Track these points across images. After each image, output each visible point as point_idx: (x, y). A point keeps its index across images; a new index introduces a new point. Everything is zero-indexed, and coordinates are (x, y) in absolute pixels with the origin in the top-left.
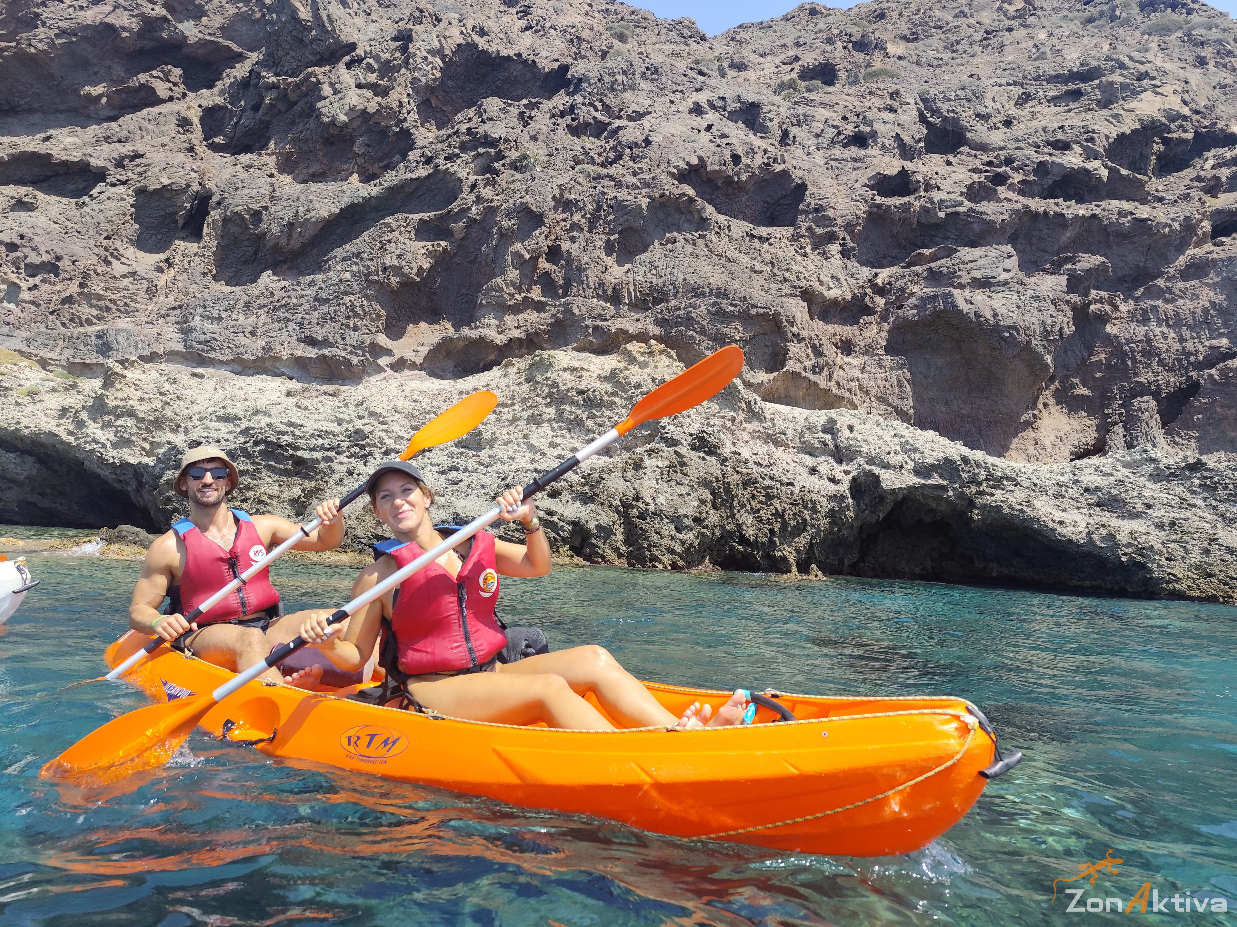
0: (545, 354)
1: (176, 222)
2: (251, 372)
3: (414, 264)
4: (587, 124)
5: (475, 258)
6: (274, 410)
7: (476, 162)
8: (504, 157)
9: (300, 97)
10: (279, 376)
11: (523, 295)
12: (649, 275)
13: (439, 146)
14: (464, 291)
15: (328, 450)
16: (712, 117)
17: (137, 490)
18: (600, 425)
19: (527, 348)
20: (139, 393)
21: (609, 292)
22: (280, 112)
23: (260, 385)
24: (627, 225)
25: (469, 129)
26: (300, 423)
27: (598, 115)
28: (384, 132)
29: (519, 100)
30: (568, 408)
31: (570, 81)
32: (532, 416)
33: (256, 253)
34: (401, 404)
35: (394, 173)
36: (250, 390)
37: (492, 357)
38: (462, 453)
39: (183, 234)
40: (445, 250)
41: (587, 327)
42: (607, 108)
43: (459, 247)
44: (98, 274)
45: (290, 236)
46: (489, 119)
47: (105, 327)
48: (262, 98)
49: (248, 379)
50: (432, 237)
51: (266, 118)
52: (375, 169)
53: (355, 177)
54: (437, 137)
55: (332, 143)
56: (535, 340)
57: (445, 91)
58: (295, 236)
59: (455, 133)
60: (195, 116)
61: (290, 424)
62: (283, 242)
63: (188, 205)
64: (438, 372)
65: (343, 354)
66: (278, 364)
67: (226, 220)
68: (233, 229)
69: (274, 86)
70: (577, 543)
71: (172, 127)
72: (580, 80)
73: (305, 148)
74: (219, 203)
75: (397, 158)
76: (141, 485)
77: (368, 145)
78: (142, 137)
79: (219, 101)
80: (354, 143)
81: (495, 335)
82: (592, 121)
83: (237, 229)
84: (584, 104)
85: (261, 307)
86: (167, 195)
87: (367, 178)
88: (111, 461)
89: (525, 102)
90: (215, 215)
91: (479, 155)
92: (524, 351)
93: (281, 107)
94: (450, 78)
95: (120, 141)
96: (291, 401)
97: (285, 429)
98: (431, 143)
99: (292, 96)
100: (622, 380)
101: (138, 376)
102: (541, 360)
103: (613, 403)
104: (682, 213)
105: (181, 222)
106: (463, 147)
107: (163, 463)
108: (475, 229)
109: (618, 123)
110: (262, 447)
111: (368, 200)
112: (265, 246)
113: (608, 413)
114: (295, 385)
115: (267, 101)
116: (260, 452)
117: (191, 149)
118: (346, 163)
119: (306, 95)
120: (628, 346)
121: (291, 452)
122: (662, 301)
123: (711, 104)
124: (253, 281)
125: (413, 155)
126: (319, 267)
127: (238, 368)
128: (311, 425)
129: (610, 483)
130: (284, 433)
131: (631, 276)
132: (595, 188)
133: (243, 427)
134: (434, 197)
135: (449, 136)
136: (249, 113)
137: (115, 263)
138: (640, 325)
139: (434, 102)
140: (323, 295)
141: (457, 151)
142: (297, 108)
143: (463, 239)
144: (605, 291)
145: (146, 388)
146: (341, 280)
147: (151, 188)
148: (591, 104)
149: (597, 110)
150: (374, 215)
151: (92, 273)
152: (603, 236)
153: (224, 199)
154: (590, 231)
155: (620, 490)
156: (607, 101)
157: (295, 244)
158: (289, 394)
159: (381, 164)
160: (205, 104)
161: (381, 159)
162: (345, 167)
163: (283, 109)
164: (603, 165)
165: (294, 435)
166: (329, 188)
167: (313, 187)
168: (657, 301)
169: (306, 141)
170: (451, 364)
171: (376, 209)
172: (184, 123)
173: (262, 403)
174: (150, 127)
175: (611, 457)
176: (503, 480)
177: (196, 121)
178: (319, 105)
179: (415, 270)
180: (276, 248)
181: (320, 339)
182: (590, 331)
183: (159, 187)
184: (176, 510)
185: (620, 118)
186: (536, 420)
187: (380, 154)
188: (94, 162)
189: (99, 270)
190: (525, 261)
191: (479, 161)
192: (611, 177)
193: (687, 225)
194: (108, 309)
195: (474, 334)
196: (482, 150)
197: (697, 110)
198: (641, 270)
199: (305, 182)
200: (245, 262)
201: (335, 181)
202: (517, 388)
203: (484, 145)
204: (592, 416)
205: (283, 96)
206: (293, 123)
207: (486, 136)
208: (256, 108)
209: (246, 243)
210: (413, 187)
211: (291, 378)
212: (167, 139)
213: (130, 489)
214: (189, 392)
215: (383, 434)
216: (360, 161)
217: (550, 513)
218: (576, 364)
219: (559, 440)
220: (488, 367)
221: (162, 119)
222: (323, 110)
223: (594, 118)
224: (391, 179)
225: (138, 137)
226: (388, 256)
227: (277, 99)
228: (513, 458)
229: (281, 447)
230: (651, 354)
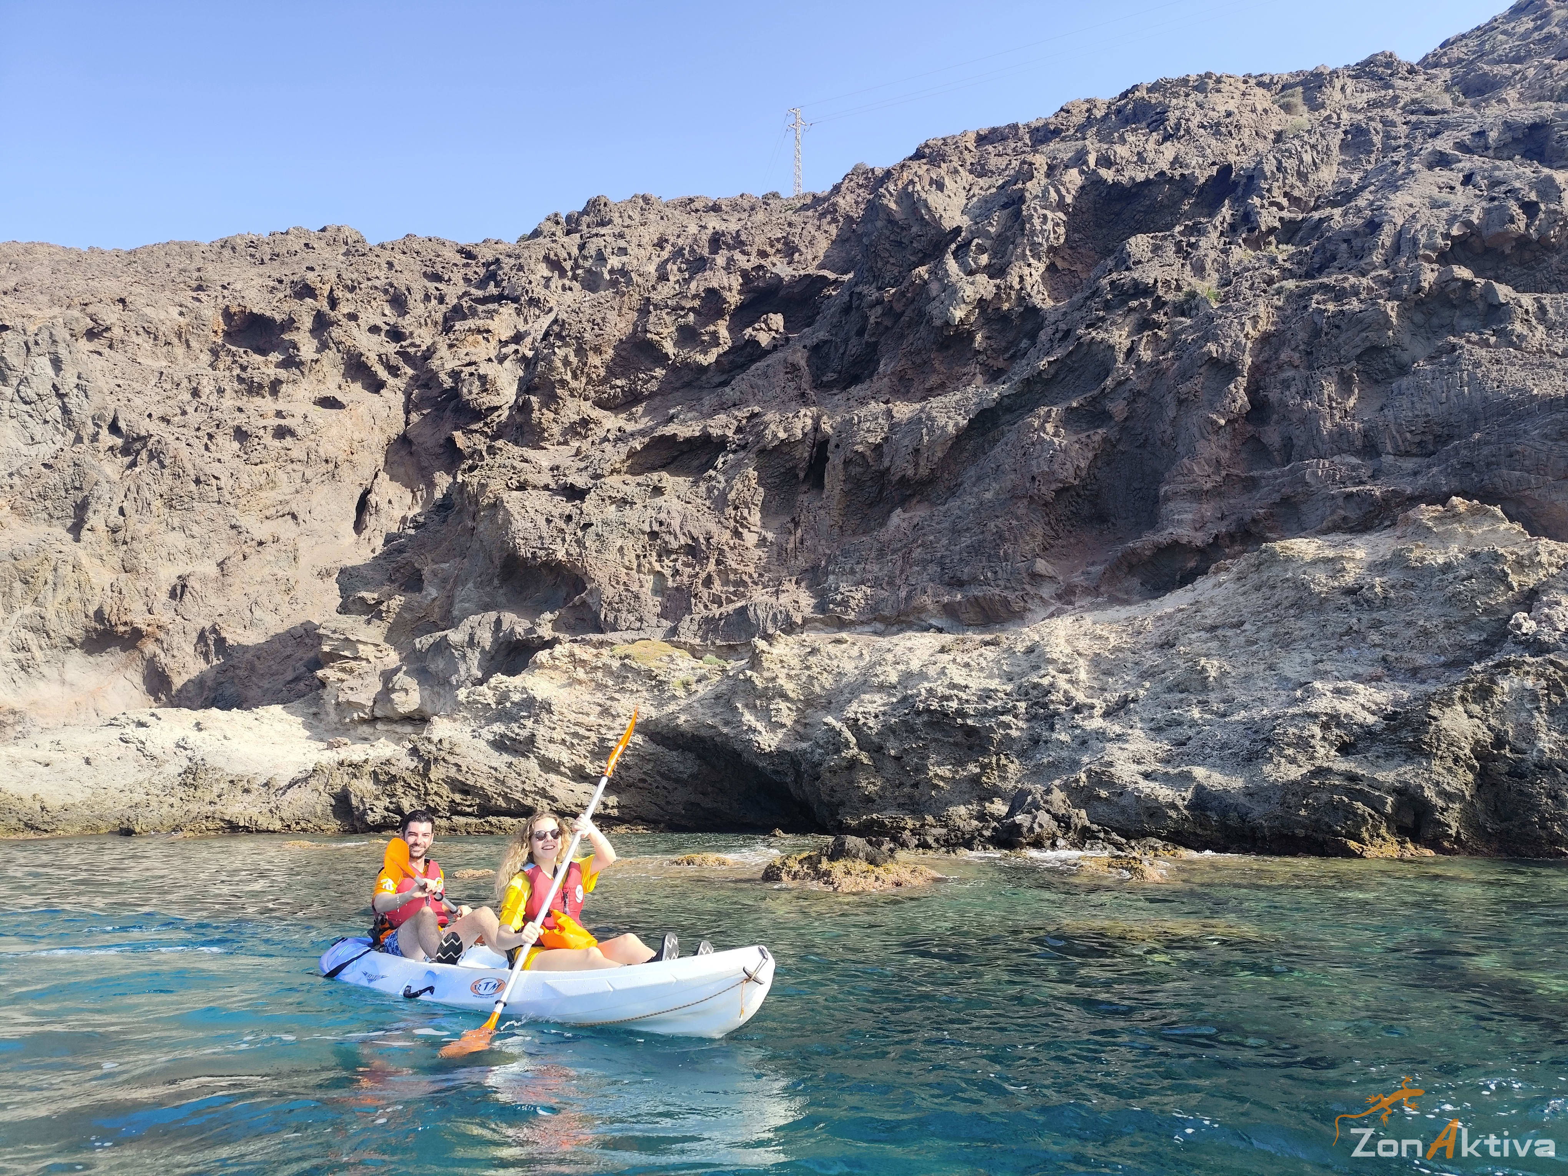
0: (1277, 546)
1: (797, 476)
2: (894, 629)
3: (1068, 465)
4: (1271, 231)
5: (1146, 440)
6: (932, 671)
7: (1128, 320)
8: (1165, 303)
9: (906, 305)
10: (927, 629)
11: (1224, 473)
12: (1418, 406)
13: (1077, 315)
14: (1136, 485)
15: (1002, 714)
16: (1467, 163)
17: (796, 781)
18: (1393, 636)
19: (1242, 543)
20: (786, 671)
21: (1358, 443)
22: (887, 328)
23: (909, 644)
24: (1368, 344)
25: (1112, 283)
26: (963, 683)
27: (1285, 214)
28: (1005, 318)
29: (1170, 227)
30: (1334, 616)
31: (1236, 184)
32: (1275, 635)
33: (881, 492)
34: (1083, 644)
35: (1024, 362)
36: (899, 650)
37: (1192, 564)
38: (1181, 700)
39: (804, 488)
40: (1105, 440)
41: (1333, 497)
42: (1295, 201)
43: (1123, 429)
44: (732, 549)
45: (917, 465)
46: (1135, 263)
47: (743, 603)
48: (866, 318)
49: (895, 639)
50: (1085, 426)
51: (873, 339)
52: (1000, 363)
53: (979, 379)
54: (1071, 305)
55: (948, 347)
56: (1254, 530)
57: (1071, 248)
58: (922, 463)
59: (1094, 294)
60: (800, 358)
61: (953, 686)
62: (910, 472)
63: (806, 455)
64: (1121, 595)
65: (997, 591)
66: (923, 616)
67: (847, 463)
68: (855, 470)
69: (879, 302)
70: (1409, 820)
71: (781, 378)
72: (1251, 178)
73: (919, 361)
74: (837, 446)
75: (1024, 343)
76: (798, 775)
77: (988, 338)
78: (754, 395)
79: (822, 335)
80: (972, 339)
81: (1192, 533)
82: (1277, 224)
83: (859, 469)
84: (1262, 206)
85: (894, 551)
86: (786, 449)
87: (994, 376)
88: (768, 750)
89: (1178, 229)
90: (835, 460)
91: (1131, 310)
92: (1237, 548)
93: (888, 322)
94: (1076, 230)
95: (735, 405)
96: (945, 657)
97: (947, 692)
98: (1065, 313)
99: (898, 307)
100: (1414, 564)
101: (783, 652)
102: (1274, 554)
103: (1407, 600)
104: (1454, 307)
105: (802, 475)
106: (1108, 306)
107: (822, 747)
108: (1140, 404)
109: (1316, 215)
110: (925, 718)
111: (999, 403)
112: (890, 481)
113: (1402, 616)
114: (947, 638)
115: (872, 320)
116: (925, 724)
117: (803, 395)
118: (965, 365)
119: (914, 300)
120: (1410, 513)
121: (959, 721)
122: (1451, 437)
123: (1461, 146)
124: (883, 524)
125: (1043, 336)
126: (953, 491)
127: (880, 626)
128: (976, 683)
129: (1445, 723)
130: (948, 698)
131: (1389, 413)
132: (1306, 307)
133: (899, 696)
134: (1079, 378)
135: (1087, 298)
136: (854, 340)
137: (745, 532)
138: (1421, 481)
139: (1060, 264)
140: (961, 525)
141: (1101, 313)
142: (905, 318)
143: (1126, 419)
144: (1351, 443)
145: (792, 663)
146: (981, 504)
147: (770, 446)
148: (1272, 204)
149: (1281, 208)
150: (1008, 417)
151: (725, 548)
152: (1332, 369)
153: (841, 440)
154: (1310, 367)
155: (1469, 734)
156: (1296, 193)
157: (924, 471)
158: (943, 650)
159: (1007, 356)
160: (808, 342)
161: (1007, 349)
162: (965, 370)
163: (889, 324)
164: (1308, 275)
165: (960, 699)
166: (952, 398)
167: (935, 402)
168: (1442, 440)
169: (918, 352)
170: (1136, 582)
171: (1009, 410)
172: (793, 369)
173: (915, 666)
174: (760, 382)
175: (1423, 682)
176: (1256, 732)
177: (803, 363)
178: (928, 308)
179: (1071, 471)
180: (904, 481)
181: (965, 577)
182: (1340, 501)
183: (776, 443)
184: (842, 803)
185: (1316, 208)
186: (1285, 642)
187: (1004, 344)
188: (715, 432)
189: (731, 543)
190: (1221, 427)
191: (1132, 318)
192: (1325, 288)
193: (1466, 322)
194: (744, 584)
195: (1163, 537)
196: (1134, 303)
197: (1442, 161)
198: (1405, 402)
199: (924, 399)
200: (871, 505)
201: (956, 389)
202: (1241, 599)
203: (1135, 297)
204: (1376, 625)
205: (888, 311)
206: (902, 336)
207: (1136, 283)
208: (860, 333)
209: (869, 483)
210: (1052, 371)
211: (940, 630)
212: (778, 390)
213: (788, 780)
214: (835, 663)
215: (1068, 686)
216: (981, 358)
217: (1353, 778)
218: (1330, 553)
219: (1328, 665)
220: (1187, 579)
221: (770, 372)
222: (935, 312)
223: (1281, 219)
224: (1022, 370)
225: (750, 397)
226: (1034, 462)
227: (883, 315)
228: (1262, 700)
229: (947, 715)
230: (1457, 517)
